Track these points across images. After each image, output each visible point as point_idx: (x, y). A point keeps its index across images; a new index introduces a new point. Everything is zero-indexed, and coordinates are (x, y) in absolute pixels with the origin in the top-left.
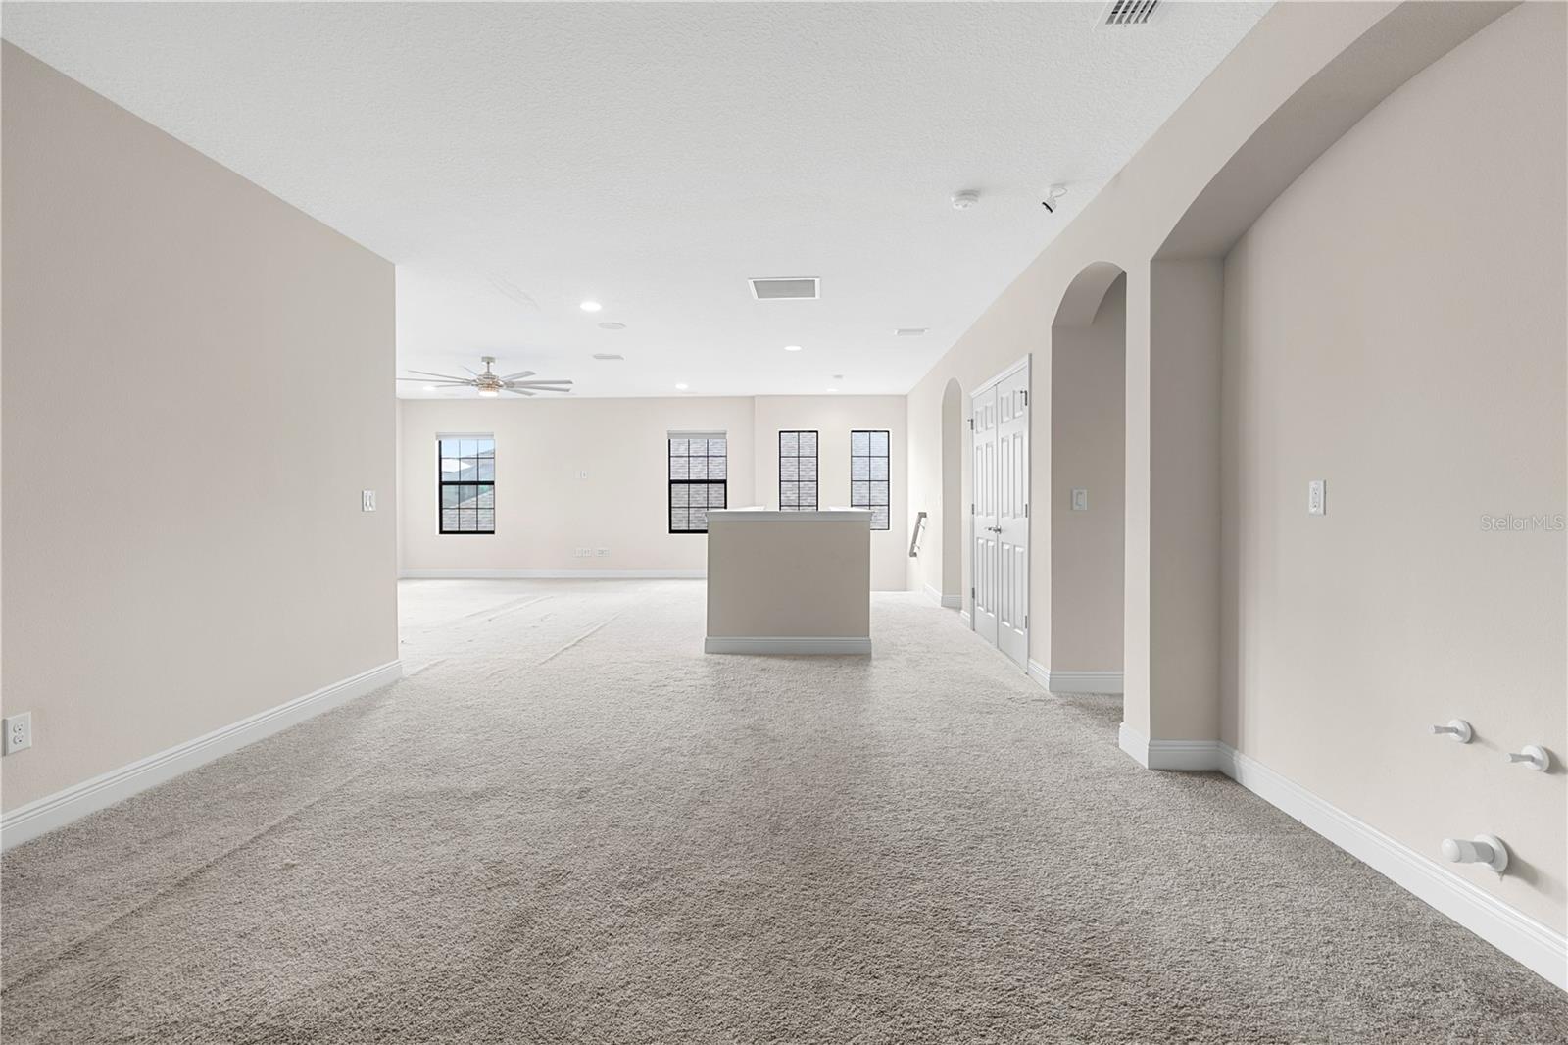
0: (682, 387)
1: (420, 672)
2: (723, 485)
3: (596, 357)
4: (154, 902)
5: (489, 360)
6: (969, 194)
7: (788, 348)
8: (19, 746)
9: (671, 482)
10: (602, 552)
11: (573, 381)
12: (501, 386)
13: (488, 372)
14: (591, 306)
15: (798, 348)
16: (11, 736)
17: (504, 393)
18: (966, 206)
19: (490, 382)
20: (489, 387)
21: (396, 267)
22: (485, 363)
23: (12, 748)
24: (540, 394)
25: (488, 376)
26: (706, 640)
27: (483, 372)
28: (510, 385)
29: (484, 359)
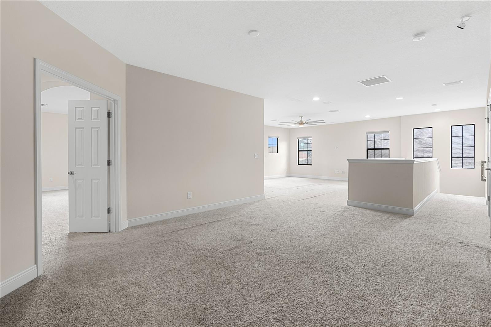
0: (368, 117)
1: (269, 198)
2: (388, 150)
3: (330, 112)
4: (196, 226)
5: (301, 117)
6: (418, 35)
7: (397, 99)
8: (190, 198)
9: (368, 149)
10: (343, 172)
11: (324, 120)
12: (304, 124)
13: (301, 120)
14: (316, 99)
15: (402, 98)
16: (189, 195)
17: (306, 125)
18: (419, 39)
19: (301, 123)
20: (301, 124)
21: (264, 100)
22: (300, 118)
23: (189, 198)
24: (318, 124)
25: (301, 121)
26: (348, 201)
27: (300, 120)
28: (307, 123)
29: (300, 117)
